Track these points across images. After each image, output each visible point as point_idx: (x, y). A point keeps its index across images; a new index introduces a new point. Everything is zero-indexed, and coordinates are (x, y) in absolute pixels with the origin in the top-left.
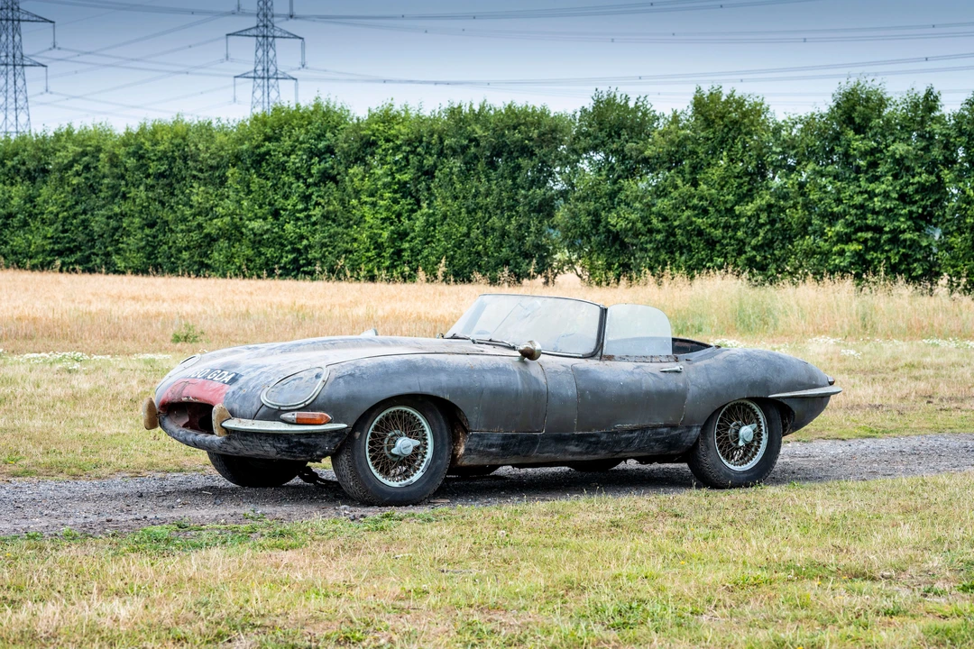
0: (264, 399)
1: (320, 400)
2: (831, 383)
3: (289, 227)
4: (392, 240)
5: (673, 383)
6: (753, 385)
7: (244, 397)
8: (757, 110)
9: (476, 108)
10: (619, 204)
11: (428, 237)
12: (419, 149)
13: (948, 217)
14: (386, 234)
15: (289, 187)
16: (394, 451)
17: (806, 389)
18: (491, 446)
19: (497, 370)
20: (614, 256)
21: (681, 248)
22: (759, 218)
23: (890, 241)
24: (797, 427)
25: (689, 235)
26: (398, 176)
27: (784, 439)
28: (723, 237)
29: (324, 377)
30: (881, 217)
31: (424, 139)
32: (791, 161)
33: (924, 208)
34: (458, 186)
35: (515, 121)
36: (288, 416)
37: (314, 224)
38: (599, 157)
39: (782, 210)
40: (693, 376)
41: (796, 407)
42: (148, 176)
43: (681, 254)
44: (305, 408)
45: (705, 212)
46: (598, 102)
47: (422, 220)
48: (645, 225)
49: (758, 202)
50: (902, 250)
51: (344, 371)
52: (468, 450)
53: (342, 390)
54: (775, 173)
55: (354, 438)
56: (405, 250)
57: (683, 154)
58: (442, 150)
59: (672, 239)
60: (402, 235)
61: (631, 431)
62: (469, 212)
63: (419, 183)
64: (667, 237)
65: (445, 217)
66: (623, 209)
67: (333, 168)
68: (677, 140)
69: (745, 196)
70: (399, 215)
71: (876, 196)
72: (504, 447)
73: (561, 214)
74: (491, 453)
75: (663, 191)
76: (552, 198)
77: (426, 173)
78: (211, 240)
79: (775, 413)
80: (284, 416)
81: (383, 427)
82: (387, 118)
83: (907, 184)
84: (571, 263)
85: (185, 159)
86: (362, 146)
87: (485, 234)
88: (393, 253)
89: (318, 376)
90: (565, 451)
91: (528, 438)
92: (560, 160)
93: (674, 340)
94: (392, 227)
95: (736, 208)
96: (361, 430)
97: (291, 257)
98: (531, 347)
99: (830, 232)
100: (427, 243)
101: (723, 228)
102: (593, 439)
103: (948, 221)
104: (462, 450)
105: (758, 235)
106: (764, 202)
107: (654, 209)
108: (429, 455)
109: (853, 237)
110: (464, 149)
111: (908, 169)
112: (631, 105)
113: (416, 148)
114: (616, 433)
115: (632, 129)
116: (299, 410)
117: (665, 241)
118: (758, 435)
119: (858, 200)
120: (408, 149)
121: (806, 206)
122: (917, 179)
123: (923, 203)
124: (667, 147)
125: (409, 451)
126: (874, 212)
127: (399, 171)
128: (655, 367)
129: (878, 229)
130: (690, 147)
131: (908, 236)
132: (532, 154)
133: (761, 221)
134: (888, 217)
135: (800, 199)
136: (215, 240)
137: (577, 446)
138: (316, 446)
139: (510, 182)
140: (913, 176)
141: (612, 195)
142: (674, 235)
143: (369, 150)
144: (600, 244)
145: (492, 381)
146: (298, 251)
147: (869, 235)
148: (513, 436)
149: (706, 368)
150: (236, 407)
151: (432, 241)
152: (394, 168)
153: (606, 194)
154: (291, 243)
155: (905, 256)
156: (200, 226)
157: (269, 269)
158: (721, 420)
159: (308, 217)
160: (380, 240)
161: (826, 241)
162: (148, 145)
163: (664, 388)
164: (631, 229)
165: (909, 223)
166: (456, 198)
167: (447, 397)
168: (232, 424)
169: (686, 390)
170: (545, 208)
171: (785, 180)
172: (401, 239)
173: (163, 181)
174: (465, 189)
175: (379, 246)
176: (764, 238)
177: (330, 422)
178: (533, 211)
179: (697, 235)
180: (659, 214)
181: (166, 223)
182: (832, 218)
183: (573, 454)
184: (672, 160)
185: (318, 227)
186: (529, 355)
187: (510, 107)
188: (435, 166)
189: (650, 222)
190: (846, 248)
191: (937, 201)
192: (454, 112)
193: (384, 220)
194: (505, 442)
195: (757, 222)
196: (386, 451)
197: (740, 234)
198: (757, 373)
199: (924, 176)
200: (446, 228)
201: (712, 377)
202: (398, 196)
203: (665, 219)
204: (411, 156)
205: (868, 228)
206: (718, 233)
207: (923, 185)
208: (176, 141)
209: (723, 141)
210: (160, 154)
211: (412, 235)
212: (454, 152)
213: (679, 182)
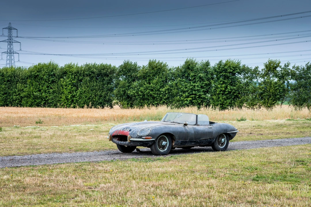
0: (138, 134)
1: (150, 134)
2: (237, 130)
3: (43, 94)
4: (71, 98)
5: (210, 130)
6: (224, 130)
7: (134, 134)
8: (165, 66)
9: (93, 64)
10: (130, 88)
11: (80, 97)
12: (78, 75)
13: (212, 91)
14: (70, 96)
15: (43, 84)
16: (162, 144)
17: (233, 131)
18: (179, 143)
19: (180, 128)
20: (129, 101)
21: (146, 99)
22: (166, 92)
23: (198, 98)
24: (231, 139)
25: (148, 96)
26: (73, 81)
27: (229, 141)
28: (157, 97)
29: (150, 129)
30: (196, 92)
31: (79, 72)
32: (173, 78)
33: (206, 89)
34: (88, 84)
35: (103, 68)
36: (144, 137)
37: (50, 93)
38: (125, 77)
39: (171, 90)
40: (214, 129)
41: (232, 135)
42: (5, 81)
43: (146, 101)
44: (147, 136)
45: (152, 90)
46: (125, 63)
47: (79, 92)
48: (137, 93)
49: (165, 88)
50: (201, 100)
51: (154, 128)
52: (175, 144)
53: (154, 132)
54: (169, 81)
55: (155, 142)
56: (74, 100)
57: (147, 76)
58: (84, 75)
59: (144, 97)
60: (74, 96)
61: (203, 140)
62: (91, 90)
63: (78, 83)
64: (143, 96)
65: (85, 91)
66: (131, 90)
67: (55, 79)
68: (145, 72)
69: (162, 86)
70: (73, 91)
71: (196, 86)
72: (181, 143)
73: (115, 91)
74: (179, 145)
75: (141, 85)
76: (113, 87)
77: (79, 81)
78: (22, 97)
79: (228, 136)
80: (143, 137)
81: (160, 140)
82: (70, 66)
83: (203, 83)
84: (117, 103)
85: (15, 77)
86: (63, 74)
87: (95, 96)
88: (71, 101)
89: (149, 129)
92: (115, 77)
93: (210, 122)
94: (71, 94)
95: (160, 89)
96: (157, 140)
97: (44, 102)
98: (186, 123)
99: (184, 95)
100: (80, 98)
101: (157, 94)
102: (197, 142)
103: (212, 92)
104: (174, 144)
105: (165, 96)
106: (167, 88)
107: (139, 90)
108: (168, 145)
109: (189, 96)
110: (90, 75)
111: (203, 80)
112: (133, 64)
113: (77, 74)
114: (201, 140)
115: (133, 70)
116: (145, 136)
117: (142, 98)
118: (225, 140)
119: (191, 87)
120: (75, 74)
121: (177, 89)
122: (205, 83)
123: (206, 88)
124: (143, 74)
125: (165, 144)
126: (195, 90)
127: (73, 80)
128: (207, 127)
129: (195, 94)
130: (148, 74)
131: (203, 96)
132: (108, 76)
133: (166, 93)
134: (198, 92)
135: (176, 87)
136: (23, 98)
137: (194, 143)
138: (148, 144)
139: (102, 83)
140: (204, 82)
141: (129, 86)
142: (145, 96)
143: (64, 75)
144: (125, 98)
145: (180, 130)
146: (46, 100)
147: (193, 96)
148: (183, 141)
149: (216, 127)
150: (132, 136)
151: (81, 98)
152: (71, 79)
153: (127, 86)
154: (44, 98)
155: (202, 101)
156: (19, 94)
157: (38, 105)
158: (218, 138)
159: (49, 92)
160: (68, 98)
161: (183, 97)
162: (5, 73)
163: (209, 131)
164: (133, 95)
165: (203, 93)
166: (88, 87)
167: (172, 133)
168: (132, 139)
169: (213, 131)
170: (111, 90)
171: (172, 83)
172: (73, 97)
173: (8, 83)
174: (90, 85)
175: (67, 99)
176: (167, 97)
177: (152, 139)
178: (108, 90)
179: (150, 96)
180: (141, 91)
181: (9, 93)
182: (184, 92)
183: (193, 145)
184: (144, 77)
185: (51, 94)
186: (185, 125)
187: (101, 64)
188: (82, 79)
189: (138, 93)
190: (188, 99)
191: (209, 88)
192: (87, 65)
193: (69, 92)
195: (165, 93)
196: (161, 145)
197: (161, 96)
198: (225, 128)
199: (207, 82)
200: (85, 94)
201: (217, 129)
202: (72, 86)
203: (142, 92)
204: (76, 76)
205: (193, 94)
206: (156, 95)
207: (206, 84)
208: (12, 72)
209: (156, 73)
210: (8, 76)
211: (76, 96)
212: (87, 75)
213: (146, 83)
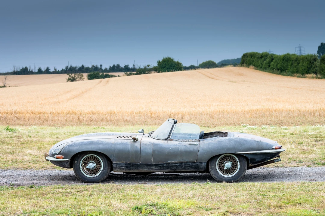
0: (53, 152)
1: (61, 152)
5: (192, 148)
16: (87, 167)
18: (122, 166)
53: (67, 149)
55: (75, 163)
61: (176, 163)
80: (55, 156)
90: (152, 169)
91: (135, 164)
96: (77, 161)
98: (135, 137)
102: (161, 165)
108: (102, 169)
114: (170, 164)
116: (57, 155)
125: (91, 168)
128: (188, 143)
137: (155, 167)
138: (64, 165)
145: (119, 147)
148: (129, 164)
149: (209, 144)
163: (188, 150)
167: (102, 152)
169: (198, 151)
177: (63, 158)
186: (135, 139)
194: (127, 165)
201: (210, 147)
